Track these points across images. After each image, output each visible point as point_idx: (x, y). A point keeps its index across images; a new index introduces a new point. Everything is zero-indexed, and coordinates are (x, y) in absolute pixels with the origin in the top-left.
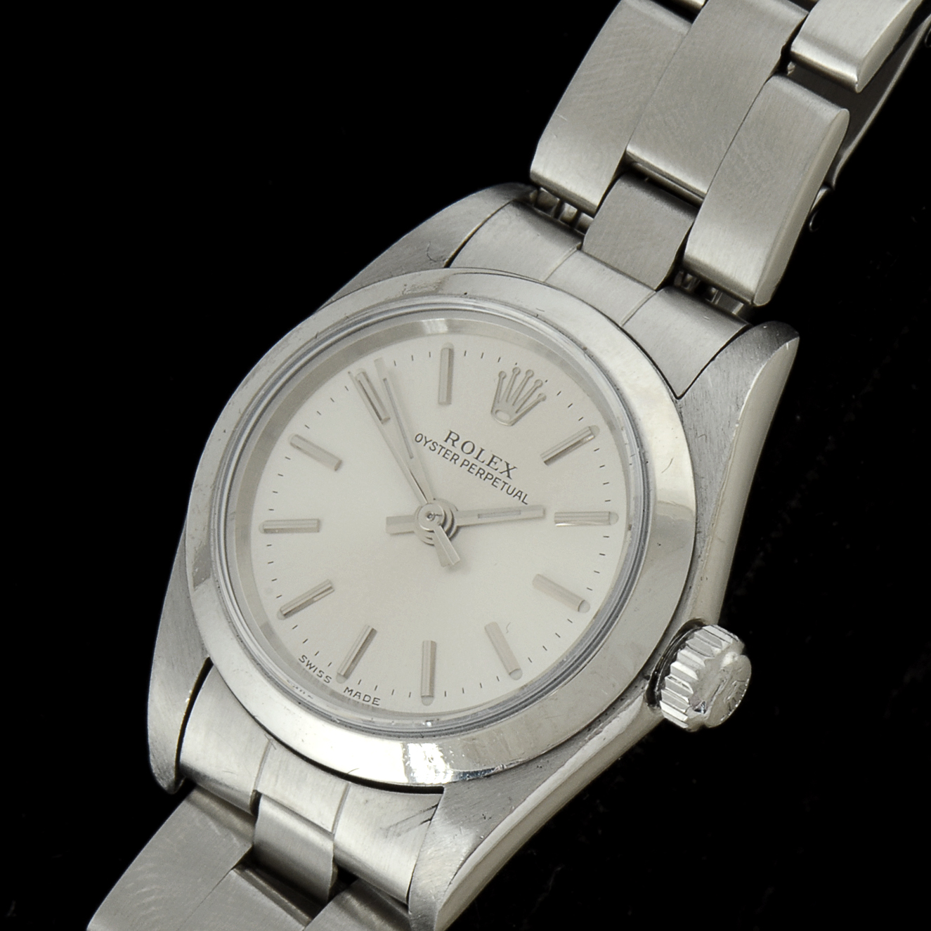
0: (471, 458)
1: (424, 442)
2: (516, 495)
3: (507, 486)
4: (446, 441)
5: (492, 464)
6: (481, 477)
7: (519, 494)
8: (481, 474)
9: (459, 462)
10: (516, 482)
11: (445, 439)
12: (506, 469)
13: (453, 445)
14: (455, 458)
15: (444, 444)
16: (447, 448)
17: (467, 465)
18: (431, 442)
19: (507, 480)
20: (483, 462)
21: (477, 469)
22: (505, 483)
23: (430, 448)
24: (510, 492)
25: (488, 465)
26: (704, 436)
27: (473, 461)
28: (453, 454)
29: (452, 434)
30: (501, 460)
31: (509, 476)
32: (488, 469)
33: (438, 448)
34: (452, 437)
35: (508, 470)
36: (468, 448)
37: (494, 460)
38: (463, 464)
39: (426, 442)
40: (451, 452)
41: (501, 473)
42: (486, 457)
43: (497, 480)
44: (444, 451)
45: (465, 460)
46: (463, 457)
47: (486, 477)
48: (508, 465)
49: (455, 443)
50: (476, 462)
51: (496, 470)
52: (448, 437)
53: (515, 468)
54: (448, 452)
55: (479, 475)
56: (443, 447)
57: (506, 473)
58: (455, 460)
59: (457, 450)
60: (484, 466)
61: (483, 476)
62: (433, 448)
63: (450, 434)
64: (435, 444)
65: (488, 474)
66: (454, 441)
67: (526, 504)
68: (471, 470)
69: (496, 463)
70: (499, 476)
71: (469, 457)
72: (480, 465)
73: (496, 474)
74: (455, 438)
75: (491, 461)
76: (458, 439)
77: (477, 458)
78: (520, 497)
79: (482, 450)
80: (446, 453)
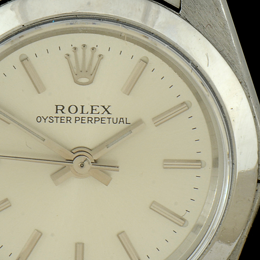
0: (79, 114)
2: (120, 121)
3: (111, 120)
4: (57, 113)
5: (94, 111)
6: (92, 123)
7: (122, 120)
8: (91, 121)
9: (73, 120)
10: (115, 113)
11: (55, 112)
12: (104, 110)
13: (63, 113)
14: (69, 120)
15: (57, 115)
16: (60, 116)
17: (79, 120)
18: (48, 118)
19: (109, 116)
20: (87, 113)
21: (86, 119)
22: (109, 118)
23: (49, 121)
24: (115, 122)
25: (92, 113)
26: (208, 26)
27: (81, 116)
28: (66, 118)
29: (58, 106)
30: (98, 106)
31: (109, 113)
32: (93, 116)
33: (55, 119)
34: (59, 108)
35: (106, 110)
36: (73, 109)
37: (94, 108)
38: (76, 121)
39: (45, 119)
40: (64, 117)
41: (103, 114)
42: (87, 109)
43: (103, 119)
44: (59, 119)
45: (76, 118)
46: (73, 116)
47: (95, 121)
48: (104, 107)
49: (64, 111)
50: (83, 115)
51: (99, 113)
52: (57, 110)
53: (109, 106)
54: (62, 118)
55: (89, 122)
56: (57, 117)
57: (106, 112)
59: (67, 114)
60: (90, 115)
61: (93, 121)
62: (51, 121)
63: (57, 108)
64: (51, 118)
65: (95, 118)
66: (61, 110)
67: (130, 123)
68: (83, 121)
69: (96, 110)
70: (103, 116)
71: (77, 115)
72: (87, 116)
73: (100, 116)
74: (61, 108)
75: (92, 109)
76: (64, 108)
77: (82, 113)
78: (123, 122)
79: (83, 106)
80: (61, 120)
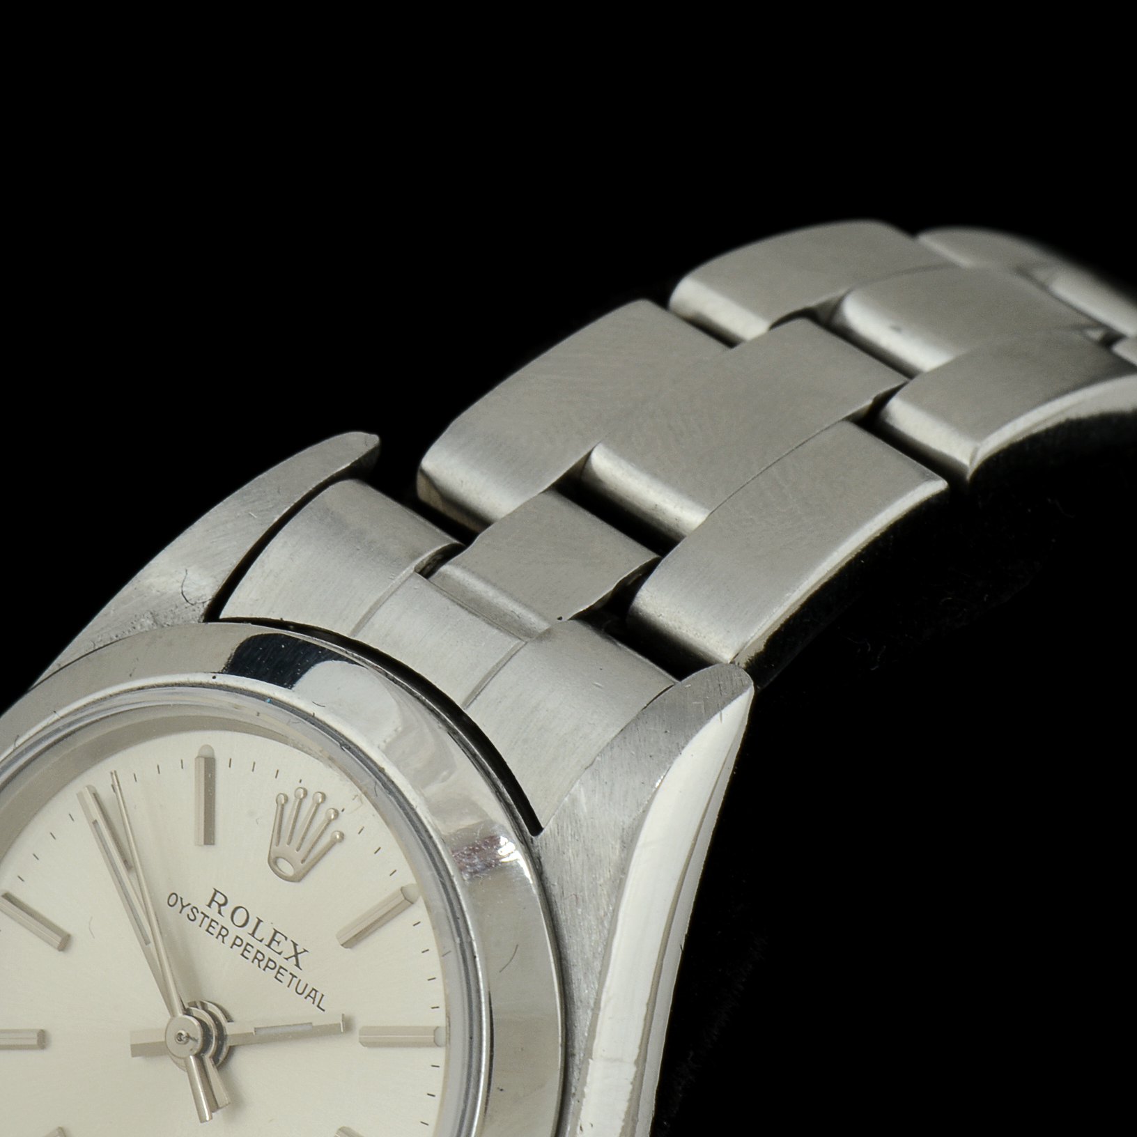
0: (244, 933)
1: (180, 907)
2: (309, 995)
3: (295, 981)
4: (209, 906)
5: (274, 944)
6: (259, 966)
7: (312, 995)
8: (260, 961)
9: (229, 940)
10: (308, 976)
11: (208, 903)
12: (293, 953)
13: (220, 912)
14: (222, 934)
15: (207, 911)
16: (211, 916)
17: (240, 946)
18: (190, 907)
19: (295, 971)
20: (261, 940)
21: (253, 952)
22: (294, 976)
23: (188, 915)
24: (300, 991)
25: (269, 946)
27: (248, 939)
28: (220, 927)
29: (218, 895)
30: (286, 938)
31: (297, 965)
32: (268, 953)
33: (200, 917)
34: (217, 900)
35: (296, 955)
36: (240, 917)
37: (277, 938)
38: (234, 944)
39: (183, 907)
40: (217, 923)
41: (287, 959)
42: (265, 932)
43: (282, 971)
44: (207, 921)
45: (237, 937)
46: (234, 931)
47: (267, 966)
48: (295, 945)
49: (222, 909)
50: (251, 940)
51: (280, 954)
52: (213, 900)
53: (305, 951)
54: (213, 924)
55: (256, 961)
56: (205, 916)
57: (298, 951)
58: (223, 936)
59: (225, 921)
60: (262, 947)
61: (263, 964)
62: (192, 916)
63: (214, 895)
64: (195, 910)
65: (270, 960)
66: (220, 905)
67: (323, 1010)
68: (246, 953)
69: (279, 943)
70: (285, 964)
71: (240, 933)
72: (257, 946)
73: (280, 961)
74: (222, 901)
75: (273, 939)
76: (225, 904)
77: (253, 934)
78: (314, 999)
79: (260, 921)
80: (210, 926)
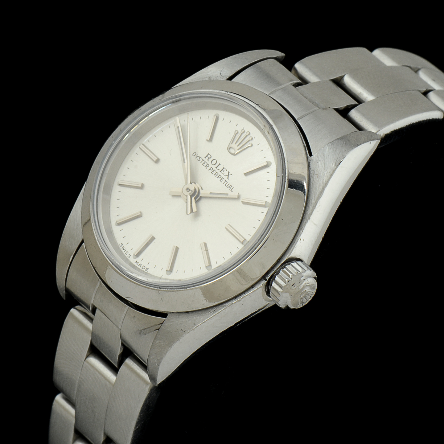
0: (214, 167)
2: (229, 187)
3: (226, 182)
4: (205, 158)
6: (216, 177)
8: (216, 175)
9: (209, 168)
10: (230, 181)
11: (205, 157)
13: (208, 160)
15: (204, 159)
16: (205, 161)
17: (212, 170)
18: (199, 157)
19: (227, 180)
20: (218, 170)
21: (215, 172)
22: (226, 181)
23: (198, 160)
24: (226, 185)
26: (317, 175)
27: (214, 168)
29: (209, 155)
30: (226, 170)
31: (228, 178)
32: (220, 173)
33: (201, 160)
35: (228, 175)
36: (214, 162)
37: (224, 170)
38: (210, 169)
39: (197, 157)
40: (206, 163)
41: (225, 176)
42: (220, 168)
43: (223, 179)
44: (203, 162)
45: (211, 168)
46: (211, 166)
47: (218, 177)
48: (229, 172)
49: (209, 159)
51: (223, 174)
52: (207, 156)
53: (231, 174)
55: (215, 175)
56: (203, 160)
57: (227, 176)
58: (207, 167)
59: (209, 162)
60: (218, 172)
61: (217, 176)
62: (199, 160)
63: (208, 155)
64: (200, 158)
65: (220, 175)
66: (208, 158)
67: (232, 192)
68: (213, 172)
69: (224, 171)
73: (223, 176)
74: (210, 157)
75: (222, 170)
77: (216, 168)
78: (230, 188)
79: (220, 164)
80: (204, 163)
